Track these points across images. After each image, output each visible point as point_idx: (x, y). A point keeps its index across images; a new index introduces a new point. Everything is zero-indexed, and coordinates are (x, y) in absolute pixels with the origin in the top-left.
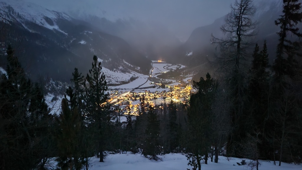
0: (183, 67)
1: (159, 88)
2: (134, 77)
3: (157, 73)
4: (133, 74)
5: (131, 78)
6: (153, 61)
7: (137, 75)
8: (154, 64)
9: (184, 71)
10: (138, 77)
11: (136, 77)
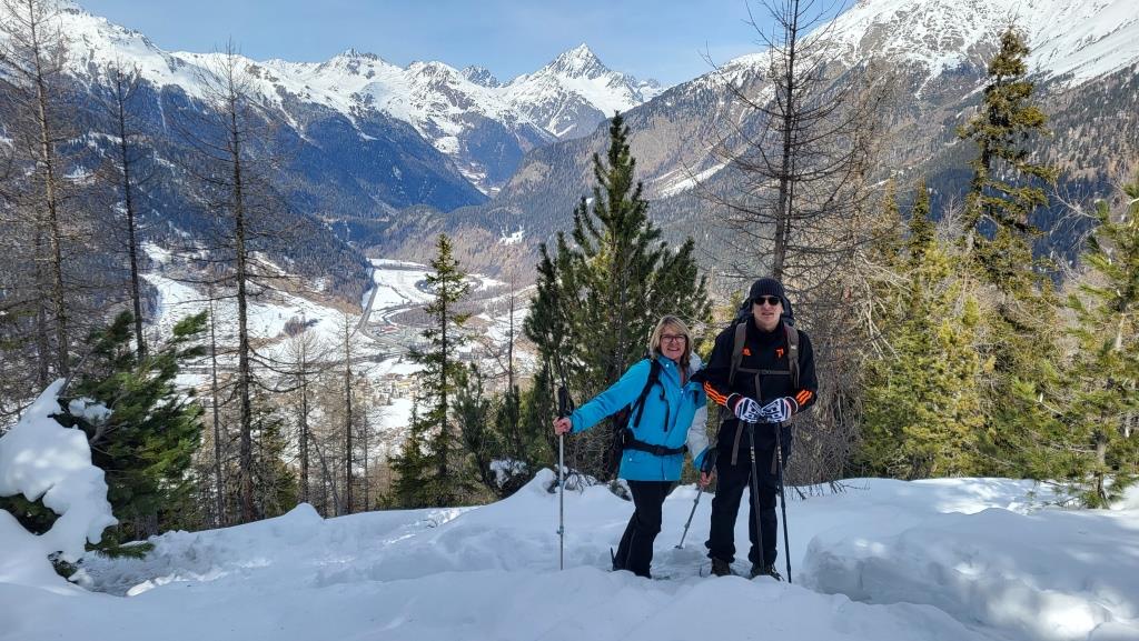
0: (488, 283)
1: (400, 362)
2: (300, 319)
3: (390, 305)
4: (297, 309)
5: (287, 324)
6: (376, 262)
7: (312, 310)
8: (377, 271)
9: (495, 300)
10: (316, 321)
11: (307, 320)
